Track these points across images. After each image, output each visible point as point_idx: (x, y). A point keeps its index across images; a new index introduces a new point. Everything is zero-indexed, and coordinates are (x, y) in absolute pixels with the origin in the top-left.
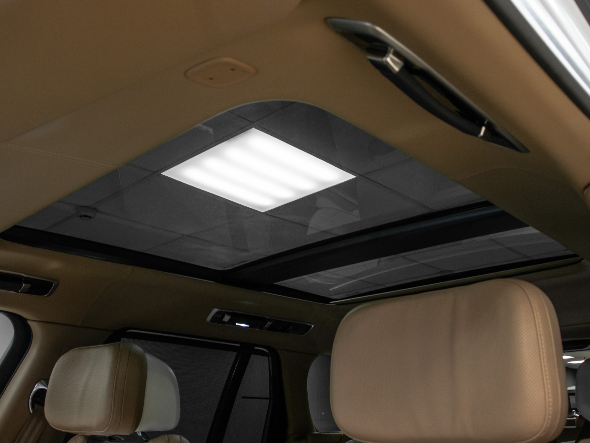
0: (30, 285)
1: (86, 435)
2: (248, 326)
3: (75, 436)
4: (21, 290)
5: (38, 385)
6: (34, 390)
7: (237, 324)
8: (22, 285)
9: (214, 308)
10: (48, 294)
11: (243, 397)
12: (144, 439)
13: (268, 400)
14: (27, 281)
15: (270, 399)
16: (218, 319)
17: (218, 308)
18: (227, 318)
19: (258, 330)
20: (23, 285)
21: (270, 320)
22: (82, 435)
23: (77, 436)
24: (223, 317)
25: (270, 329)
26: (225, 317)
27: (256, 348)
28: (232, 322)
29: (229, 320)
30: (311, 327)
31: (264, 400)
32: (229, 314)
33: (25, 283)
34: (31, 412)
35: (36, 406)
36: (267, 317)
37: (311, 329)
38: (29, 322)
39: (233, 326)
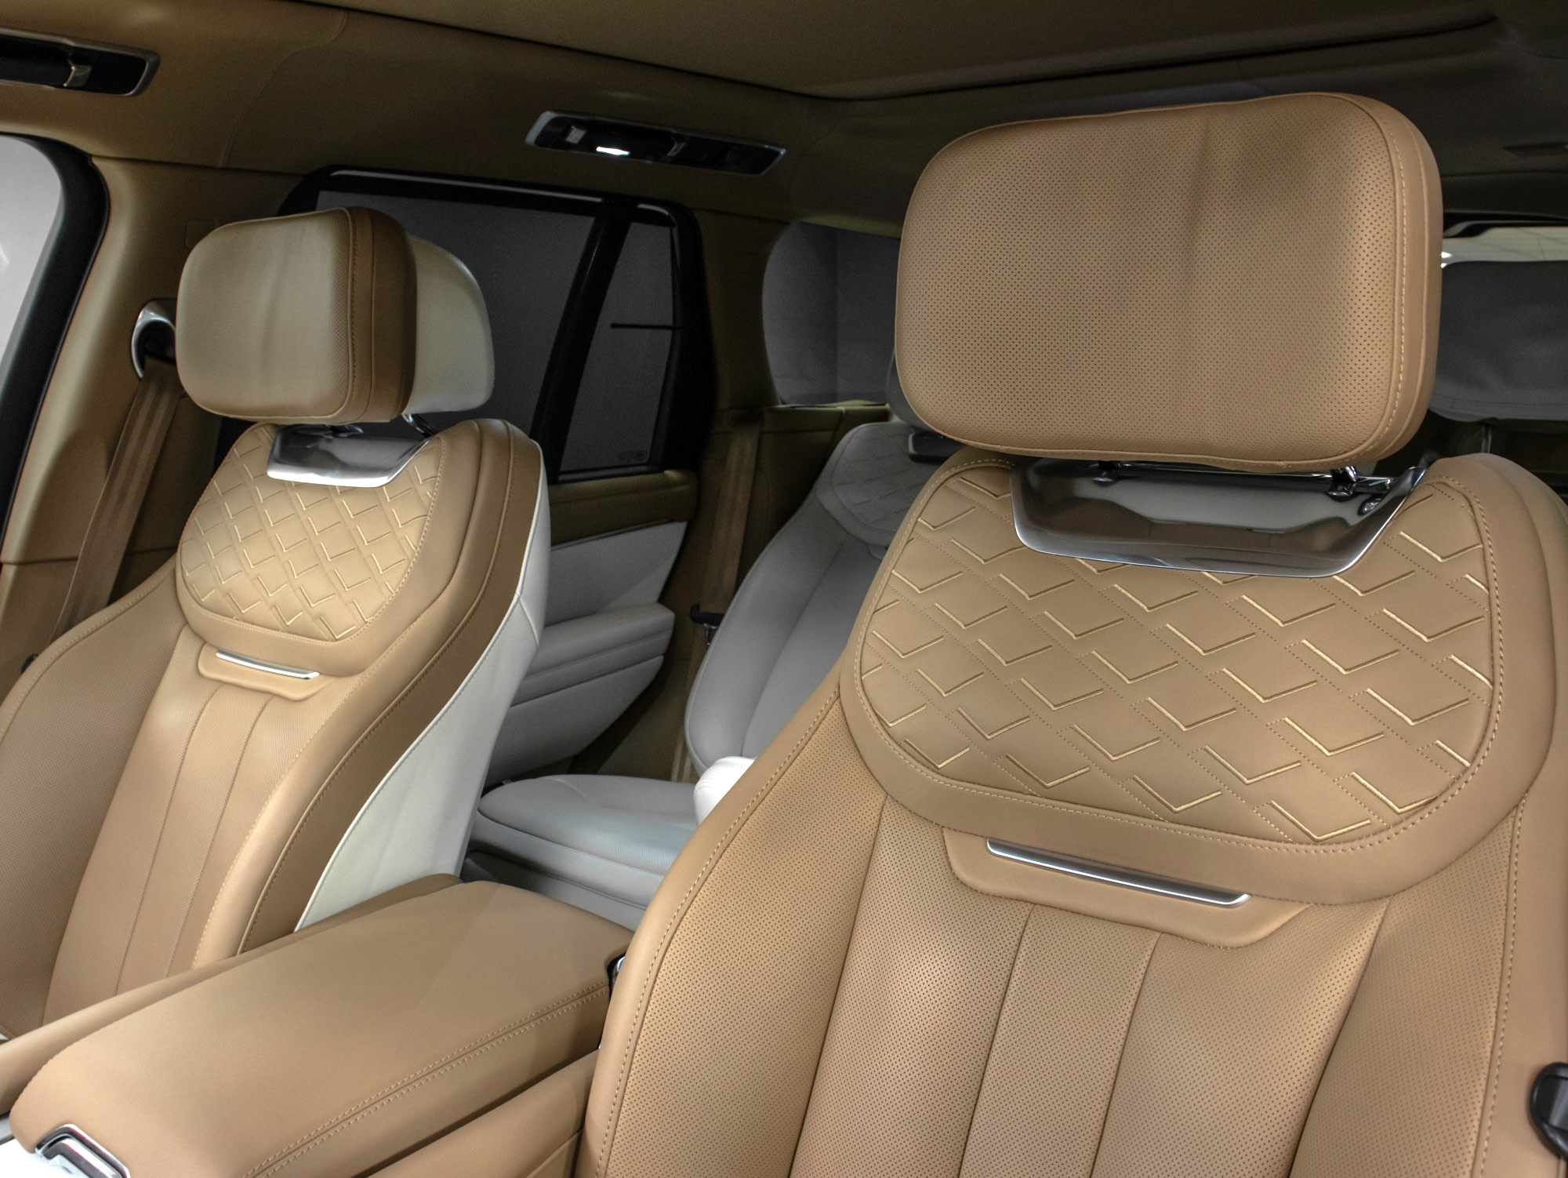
0: (88, 69)
1: (279, 423)
2: (626, 153)
3: (253, 427)
4: (70, 79)
5: (144, 313)
6: (139, 324)
7: (600, 149)
8: (71, 70)
9: (543, 111)
10: (137, 87)
11: (614, 326)
12: (418, 429)
13: (669, 333)
14: (81, 56)
15: (673, 328)
16: (553, 138)
17: (554, 110)
18: (576, 135)
19: (649, 162)
20: (73, 68)
21: (680, 138)
22: (268, 424)
23: (256, 425)
24: (567, 132)
25: (679, 160)
26: (572, 133)
27: (642, 206)
28: (588, 144)
29: (583, 141)
30: (777, 154)
31: (662, 331)
32: (580, 124)
33: (76, 63)
34: (140, 375)
35: (149, 361)
36: (673, 131)
37: (778, 159)
38: (96, 162)
39: (590, 154)
